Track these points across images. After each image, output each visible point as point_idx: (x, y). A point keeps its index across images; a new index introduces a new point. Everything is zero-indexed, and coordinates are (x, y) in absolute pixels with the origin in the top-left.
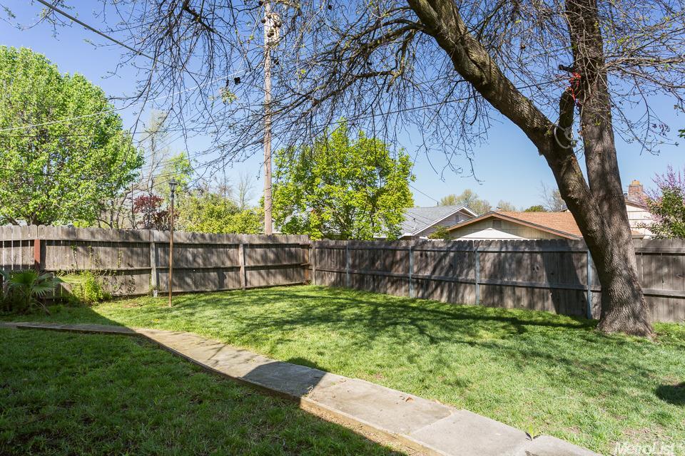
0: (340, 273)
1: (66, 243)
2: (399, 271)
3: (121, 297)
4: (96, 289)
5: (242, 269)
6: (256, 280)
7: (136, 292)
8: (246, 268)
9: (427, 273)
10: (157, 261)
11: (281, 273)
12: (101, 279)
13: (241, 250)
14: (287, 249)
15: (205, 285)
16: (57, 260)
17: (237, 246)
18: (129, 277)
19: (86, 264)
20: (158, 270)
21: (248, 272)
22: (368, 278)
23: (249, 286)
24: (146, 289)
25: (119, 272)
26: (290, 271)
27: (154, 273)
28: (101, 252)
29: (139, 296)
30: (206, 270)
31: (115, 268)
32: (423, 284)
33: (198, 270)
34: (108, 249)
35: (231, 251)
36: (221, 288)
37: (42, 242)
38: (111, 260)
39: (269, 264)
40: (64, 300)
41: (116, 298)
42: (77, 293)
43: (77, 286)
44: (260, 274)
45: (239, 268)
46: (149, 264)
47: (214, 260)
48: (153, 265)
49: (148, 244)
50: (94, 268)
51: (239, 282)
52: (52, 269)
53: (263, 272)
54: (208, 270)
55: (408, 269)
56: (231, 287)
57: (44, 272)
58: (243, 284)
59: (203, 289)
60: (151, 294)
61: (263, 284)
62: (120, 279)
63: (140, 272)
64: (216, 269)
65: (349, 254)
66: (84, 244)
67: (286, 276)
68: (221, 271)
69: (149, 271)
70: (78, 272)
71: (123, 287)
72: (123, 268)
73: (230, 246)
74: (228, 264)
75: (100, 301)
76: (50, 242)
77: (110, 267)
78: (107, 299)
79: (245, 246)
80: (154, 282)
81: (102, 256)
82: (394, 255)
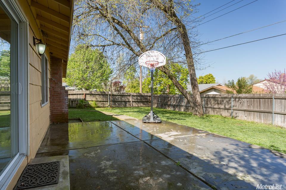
0: (158, 104)
1: (90, 94)
2: (169, 103)
3: (101, 107)
4: (96, 104)
5: (131, 102)
6: (135, 105)
7: (105, 106)
8: (132, 102)
9: (175, 103)
10: (109, 99)
11: (142, 103)
12: (97, 103)
13: (131, 97)
14: (144, 97)
15: (121, 105)
16: (88, 98)
17: (130, 96)
18: (103, 102)
19: (94, 99)
20: (110, 101)
21: (133, 103)
22: (163, 105)
23: (133, 106)
24: (107, 106)
25: (101, 101)
26: (145, 103)
27: (109, 102)
28: (97, 96)
29: (105, 107)
30: (121, 102)
31: (100, 100)
32: (174, 106)
33: (119, 101)
34: (99, 96)
35: (129, 97)
36: (125, 106)
37: (85, 94)
38: (100, 98)
39: (139, 101)
40: (90, 107)
41: (100, 107)
42: (92, 105)
43: (92, 104)
44: (136, 103)
45: (130, 102)
46: (108, 100)
47: (123, 99)
48: (109, 100)
49: (107, 95)
50: (95, 100)
51: (130, 105)
52: (87, 100)
53: (137, 103)
54: (122, 102)
55: (171, 102)
56: (128, 106)
57: (86, 100)
58: (131, 106)
59: (121, 106)
60: (108, 107)
61: (137, 106)
62: (101, 103)
63: (106, 101)
64: (124, 102)
65: (159, 98)
66: (93, 94)
67: (144, 104)
68: (125, 102)
69: (108, 101)
70: (92, 101)
71: (102, 105)
72: (102, 100)
73: (128, 96)
74: (127, 100)
75: (97, 107)
76: (87, 94)
77: (99, 100)
78: (98, 107)
79: (132, 96)
80: (109, 104)
81: (97, 97)
82: (168, 99)
